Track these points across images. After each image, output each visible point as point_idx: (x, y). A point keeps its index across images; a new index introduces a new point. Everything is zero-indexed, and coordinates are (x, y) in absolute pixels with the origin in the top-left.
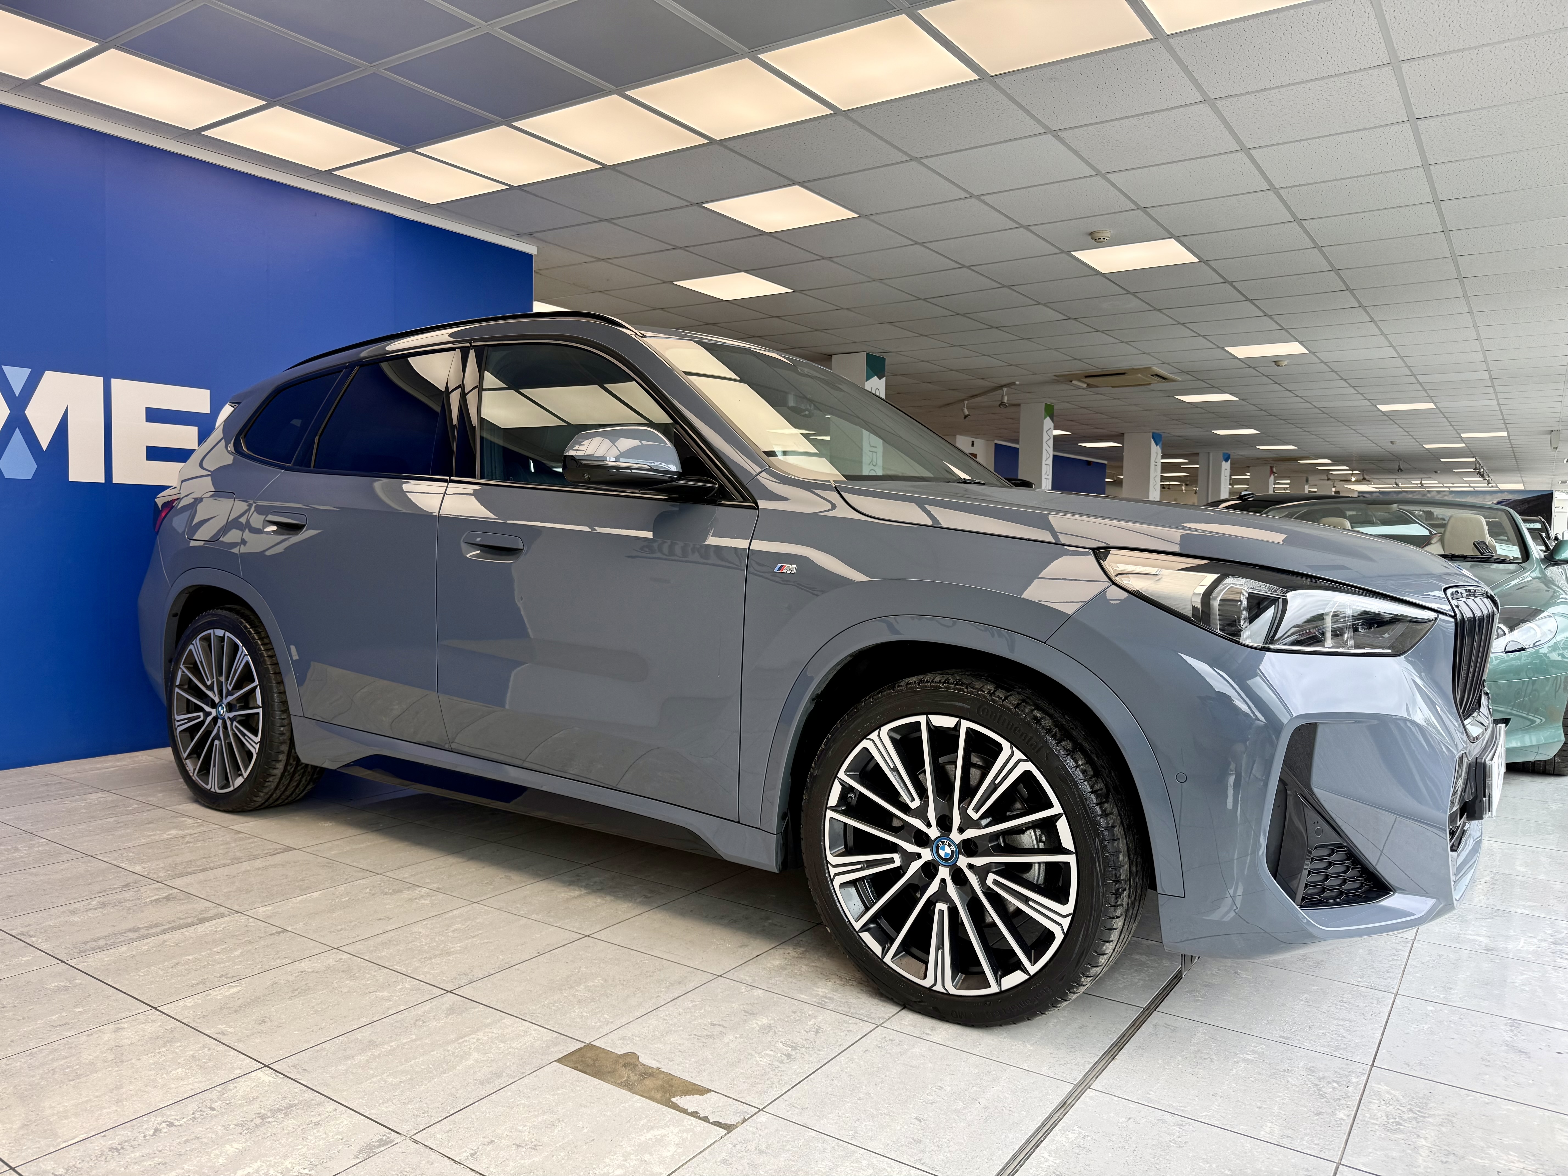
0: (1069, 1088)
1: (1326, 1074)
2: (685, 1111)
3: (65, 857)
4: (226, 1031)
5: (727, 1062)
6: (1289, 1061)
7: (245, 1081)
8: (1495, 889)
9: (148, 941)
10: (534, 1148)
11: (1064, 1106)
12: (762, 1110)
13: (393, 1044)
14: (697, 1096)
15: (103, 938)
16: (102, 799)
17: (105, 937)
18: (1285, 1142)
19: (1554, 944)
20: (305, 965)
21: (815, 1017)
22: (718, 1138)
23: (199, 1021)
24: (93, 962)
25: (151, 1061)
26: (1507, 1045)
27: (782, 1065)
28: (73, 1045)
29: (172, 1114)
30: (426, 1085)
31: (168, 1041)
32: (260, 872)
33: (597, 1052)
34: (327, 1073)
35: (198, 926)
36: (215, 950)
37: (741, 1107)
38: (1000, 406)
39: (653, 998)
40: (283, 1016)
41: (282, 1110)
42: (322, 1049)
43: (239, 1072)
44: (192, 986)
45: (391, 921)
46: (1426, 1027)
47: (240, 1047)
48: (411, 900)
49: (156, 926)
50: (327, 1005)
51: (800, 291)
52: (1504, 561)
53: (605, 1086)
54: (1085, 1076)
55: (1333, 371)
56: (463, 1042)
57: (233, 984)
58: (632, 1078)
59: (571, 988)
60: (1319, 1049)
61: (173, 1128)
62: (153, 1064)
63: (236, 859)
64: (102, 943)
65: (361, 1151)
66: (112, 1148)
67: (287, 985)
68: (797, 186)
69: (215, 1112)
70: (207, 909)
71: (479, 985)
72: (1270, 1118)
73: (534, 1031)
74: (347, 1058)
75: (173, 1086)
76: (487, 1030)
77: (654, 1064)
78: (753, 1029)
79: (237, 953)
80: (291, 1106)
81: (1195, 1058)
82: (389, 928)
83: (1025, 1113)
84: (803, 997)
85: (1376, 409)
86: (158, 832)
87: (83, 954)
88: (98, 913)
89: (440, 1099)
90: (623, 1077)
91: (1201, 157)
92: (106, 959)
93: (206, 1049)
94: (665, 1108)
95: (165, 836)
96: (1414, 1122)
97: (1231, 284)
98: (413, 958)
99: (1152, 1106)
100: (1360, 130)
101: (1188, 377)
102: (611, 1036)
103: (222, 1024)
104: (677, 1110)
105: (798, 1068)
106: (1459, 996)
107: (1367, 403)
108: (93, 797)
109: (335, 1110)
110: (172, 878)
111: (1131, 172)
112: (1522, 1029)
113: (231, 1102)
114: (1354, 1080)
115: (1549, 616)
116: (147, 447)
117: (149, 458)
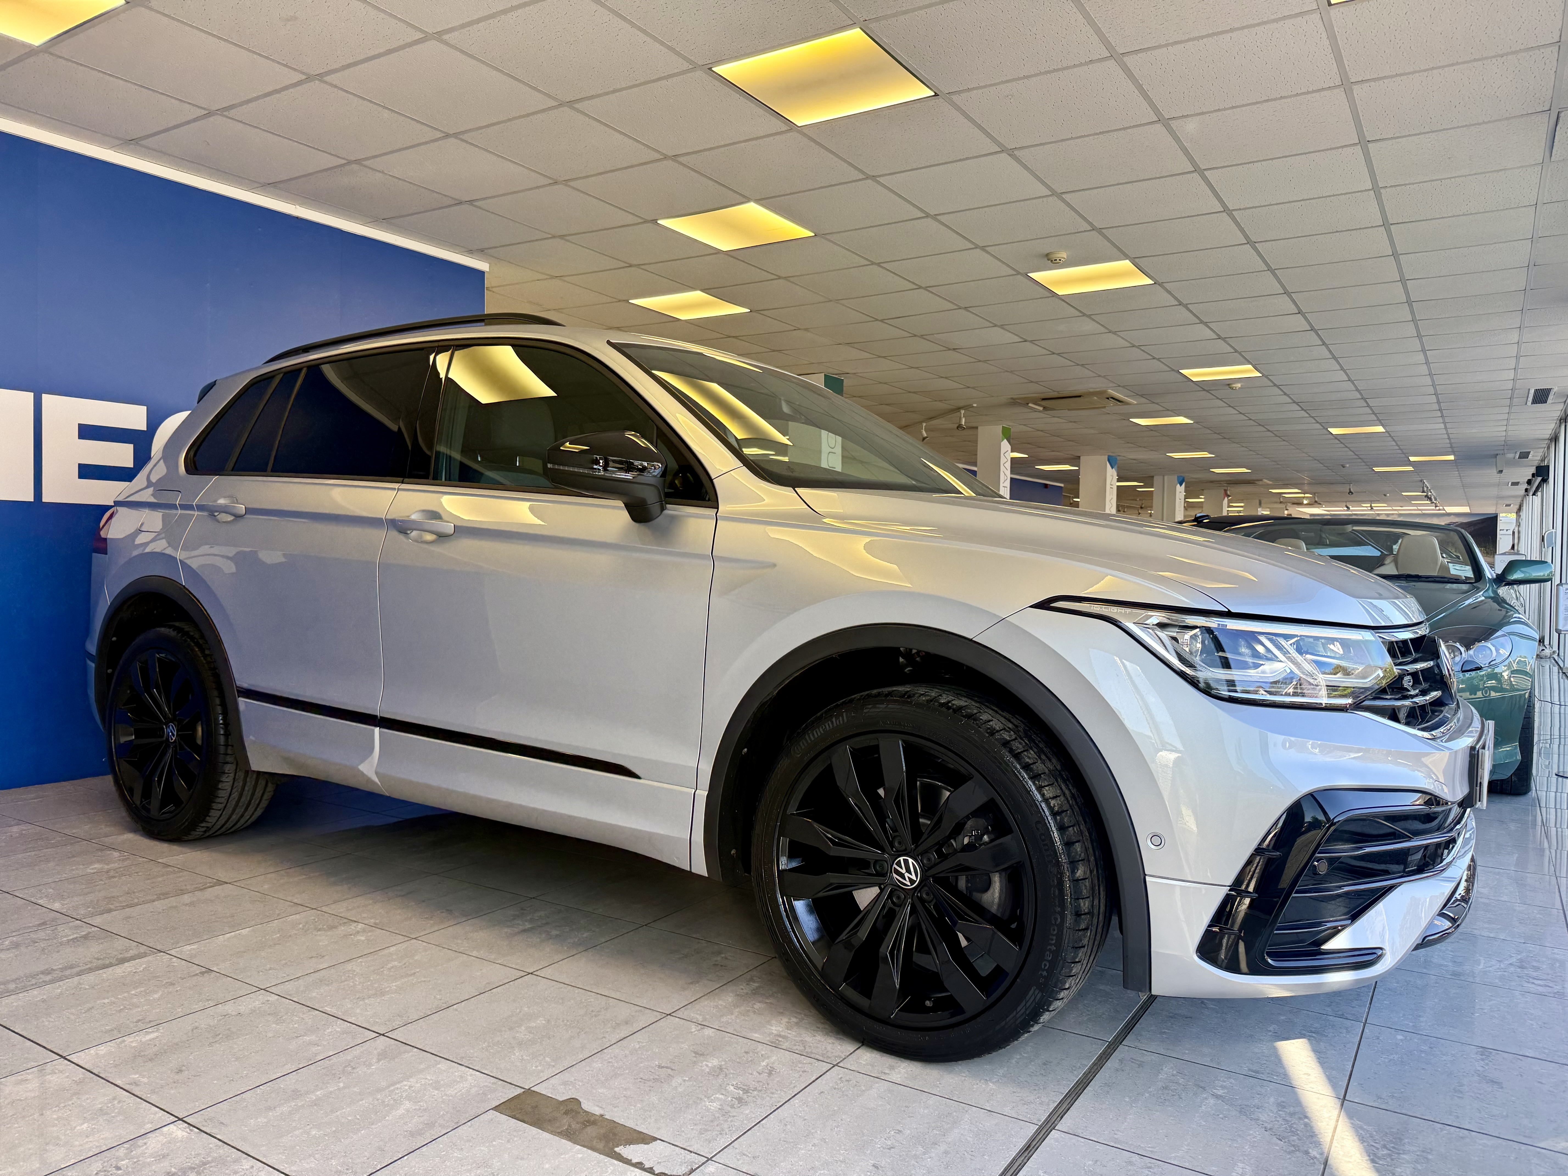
0: (1034, 1128)
1: (1297, 1109)
2: (627, 1162)
4: (140, 1081)
5: (675, 1108)
6: (1258, 1096)
7: (155, 1137)
9: (61, 983)
11: (1029, 1149)
12: (711, 1159)
13: (318, 1093)
14: (642, 1145)
15: (12, 981)
16: (24, 832)
17: (15, 980)
19: (1520, 968)
20: (228, 1008)
21: (768, 1058)
23: (110, 1071)
25: (55, 1116)
26: (1479, 1076)
27: (733, 1110)
30: (352, 1138)
31: (74, 1094)
32: (187, 908)
33: (537, 1098)
34: (246, 1126)
35: (116, 967)
36: (133, 992)
37: (689, 1157)
38: (958, 428)
39: (598, 1039)
41: (194, 1169)
42: (241, 1100)
43: (151, 1126)
44: (106, 1032)
45: (324, 959)
47: (153, 1099)
48: (345, 936)
50: (249, 1052)
52: (1456, 580)
53: (546, 1135)
54: (1049, 1116)
55: (1285, 394)
56: (394, 1090)
57: (150, 1030)
58: (573, 1126)
59: (512, 1029)
62: (57, 1119)
63: (161, 894)
67: (209, 1030)
68: (753, 203)
69: (120, 1172)
70: (128, 949)
71: (414, 1027)
72: (1241, 1158)
73: (471, 1077)
74: (268, 1109)
75: (77, 1143)
76: (420, 1076)
77: (597, 1111)
78: (703, 1071)
79: (156, 996)
80: (204, 1164)
81: (1163, 1094)
82: (321, 967)
84: (756, 1036)
85: (1328, 433)
86: (81, 866)
88: (11, 953)
89: (366, 1153)
90: (564, 1126)
91: (1156, 178)
92: (14, 1004)
93: (116, 1102)
94: (607, 1159)
95: (89, 871)
96: (1388, 1159)
97: (1186, 306)
98: (344, 999)
99: (1119, 1146)
100: (1313, 152)
101: (1143, 400)
102: (553, 1081)
103: (135, 1074)
104: (620, 1161)
105: (751, 1112)
106: (1429, 1024)
107: (1318, 426)
108: (15, 829)
109: (252, 1167)
110: (93, 915)
111: (1087, 192)
112: (1493, 1057)
113: (138, 1161)
114: (1326, 1115)
115: (1503, 636)
116: (80, 465)
117: (81, 476)
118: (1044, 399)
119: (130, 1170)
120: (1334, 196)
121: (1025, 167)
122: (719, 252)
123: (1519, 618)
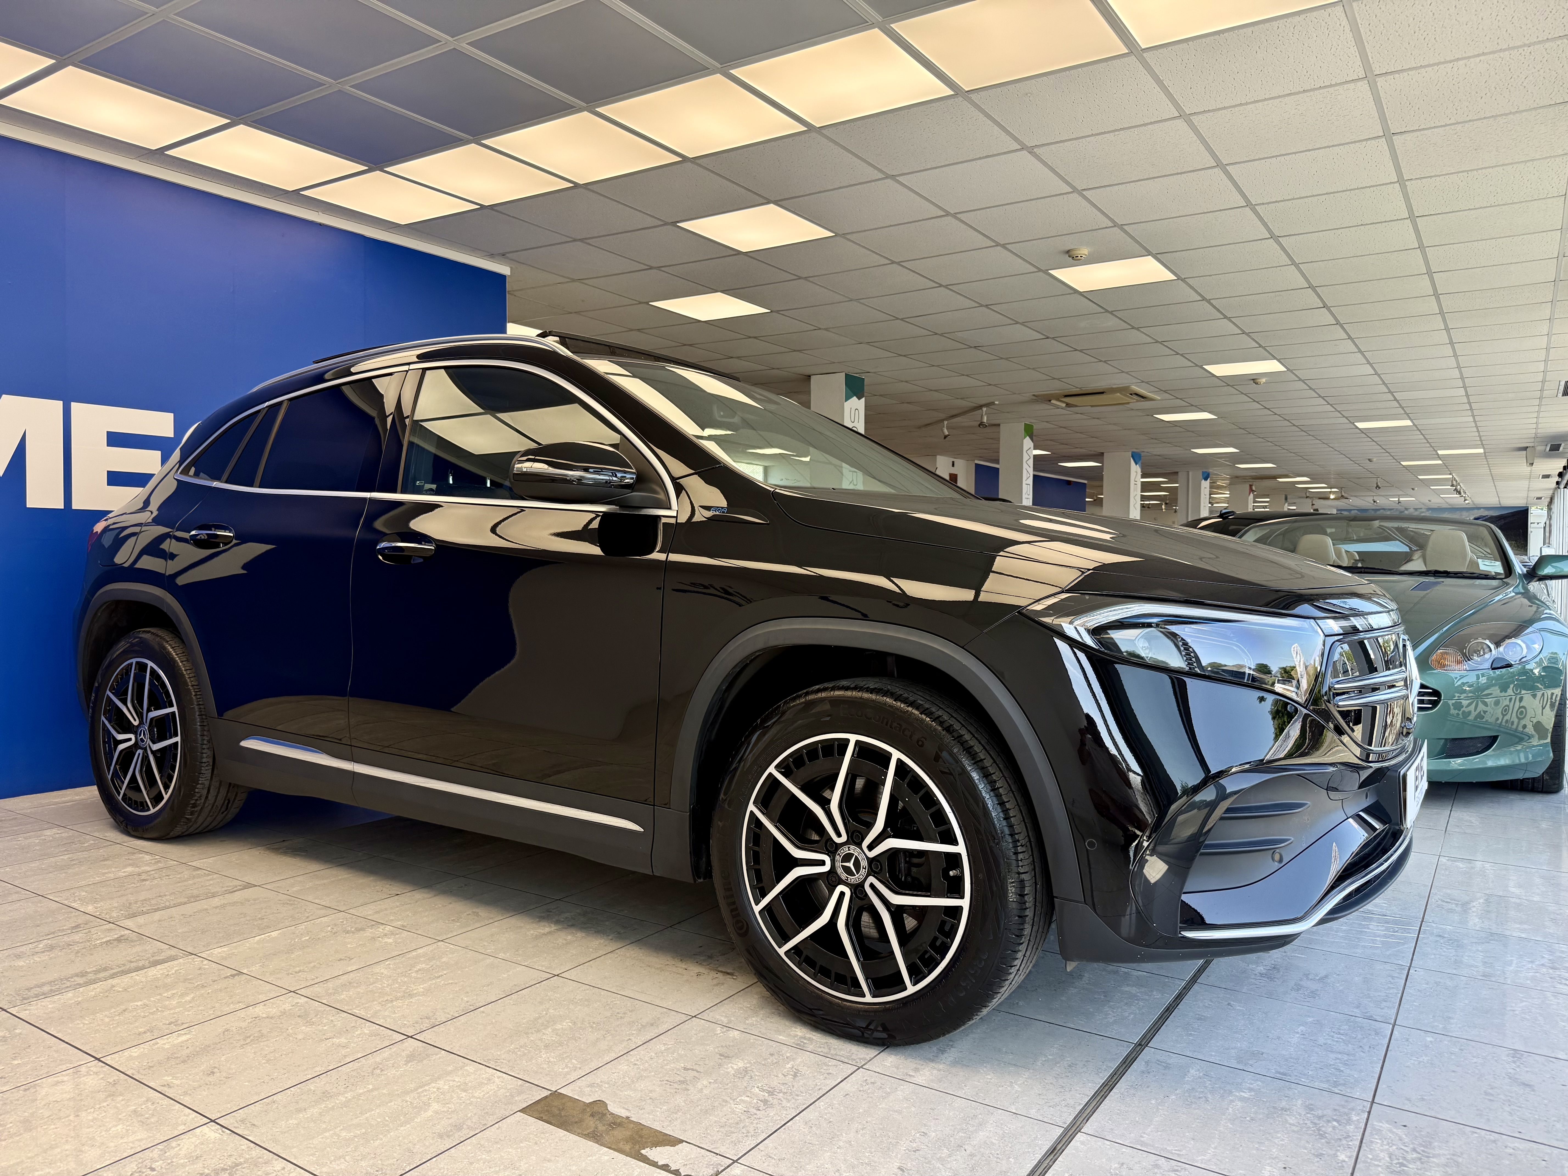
0: (1059, 1131)
1: (1325, 1112)
2: (654, 1164)
3: (15, 897)
4: (172, 1082)
5: (701, 1110)
6: (1287, 1098)
7: (189, 1138)
8: (1489, 912)
9: (95, 986)
11: (1054, 1152)
12: (736, 1161)
13: (349, 1095)
14: (668, 1148)
15: (48, 983)
16: (57, 836)
17: (50, 983)
19: (1552, 968)
20: (259, 1010)
21: (794, 1060)
23: (144, 1072)
24: (35, 1011)
25: (90, 1118)
26: (1510, 1078)
27: (758, 1112)
28: (7, 1101)
30: (381, 1139)
31: (109, 1096)
32: (218, 911)
33: (564, 1101)
34: (277, 1128)
35: (149, 969)
36: (165, 995)
37: (714, 1159)
38: (979, 426)
39: (624, 1040)
40: (233, 1066)
41: (227, 1170)
42: (273, 1102)
43: (184, 1127)
44: (139, 1034)
45: (352, 961)
46: (1426, 1059)
47: (186, 1100)
48: (373, 939)
49: (105, 969)
50: (280, 1054)
51: (777, 312)
52: (1486, 577)
53: (572, 1138)
54: (1075, 1118)
55: (1311, 389)
56: (422, 1092)
57: (182, 1032)
58: (600, 1128)
59: (538, 1031)
60: (1316, 1085)
62: (92, 1121)
63: (192, 897)
64: (46, 989)
67: (240, 1032)
68: (772, 205)
69: (155, 1172)
70: (160, 951)
71: (442, 1029)
72: (1268, 1161)
73: (499, 1079)
74: (299, 1111)
75: (112, 1144)
76: (448, 1078)
77: (623, 1113)
78: (728, 1073)
79: (188, 998)
80: (237, 1165)
81: (1190, 1096)
82: (350, 969)
83: (1013, 1161)
84: (781, 1038)
85: (1354, 427)
86: (113, 870)
87: (25, 1001)
88: (45, 957)
89: (395, 1154)
90: (590, 1128)
91: (1178, 174)
92: (50, 1006)
93: (150, 1103)
94: (634, 1162)
95: (121, 874)
96: (1418, 1163)
97: (1209, 301)
98: (373, 1001)
99: (1145, 1149)
100: (1336, 146)
101: (1167, 396)
102: (579, 1083)
103: (168, 1076)
104: (647, 1163)
105: (775, 1115)
106: (1459, 1025)
107: (1345, 420)
108: (48, 833)
109: (284, 1168)
110: (125, 918)
111: (1108, 188)
112: (1524, 1060)
113: (172, 1162)
114: (1355, 1118)
115: (1533, 632)
116: (109, 472)
117: (110, 483)
118: (1066, 396)
119: (164, 1171)
120: (1358, 189)
121: (1046, 164)
122: (738, 253)
123: (1550, 614)
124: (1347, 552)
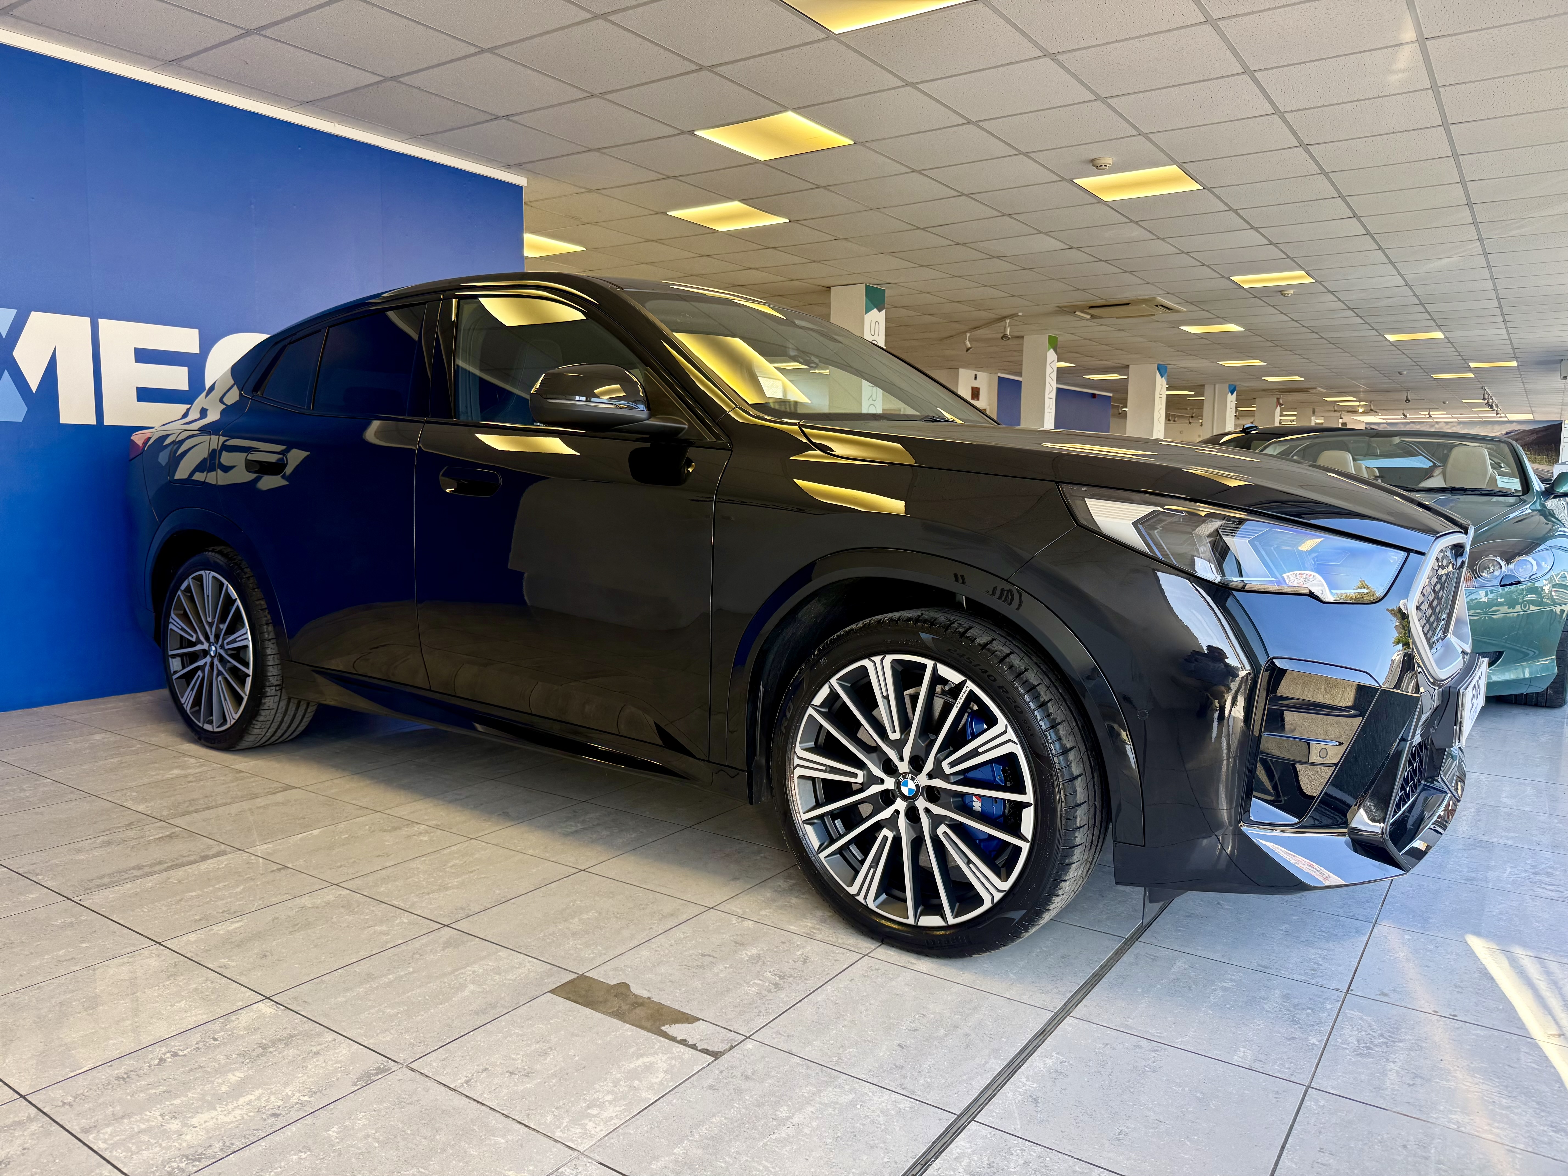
0: (1049, 1015)
1: (1301, 1001)
2: (673, 1039)
3: (71, 796)
4: (228, 964)
5: (717, 992)
6: (1265, 989)
7: (247, 1013)
8: (1479, 820)
9: (151, 878)
10: (527, 1076)
11: (1044, 1034)
12: (749, 1037)
13: (391, 976)
14: (686, 1025)
15: (107, 875)
16: (106, 740)
17: (109, 875)
18: (1256, 1066)
19: (1533, 874)
20: (306, 901)
21: (803, 947)
22: (705, 1065)
23: (201, 955)
24: (97, 899)
25: (156, 994)
26: (1480, 973)
27: (769, 994)
28: (79, 979)
29: (176, 1044)
30: (422, 1015)
31: (172, 975)
32: (261, 810)
33: (590, 983)
34: (326, 1005)
35: (201, 863)
36: (217, 886)
37: (729, 1035)
38: (1002, 338)
39: (645, 929)
40: (283, 950)
41: (283, 1040)
42: (323, 982)
43: (242, 1003)
44: (196, 921)
45: (390, 857)
46: (1402, 955)
47: (242, 980)
48: (409, 837)
49: (160, 863)
50: (326, 939)
51: (797, 222)
52: (1504, 493)
53: (598, 1015)
54: (1065, 1004)
55: (1340, 300)
56: (459, 974)
57: (235, 920)
58: (624, 1008)
59: (566, 921)
60: (1295, 977)
61: (177, 1058)
62: (158, 997)
63: (237, 797)
64: (106, 880)
65: (359, 1079)
66: (119, 1077)
67: (288, 920)
68: (791, 112)
69: (218, 1042)
70: (210, 847)
71: (475, 919)
72: (1244, 1044)
73: (529, 963)
74: (346, 990)
75: (177, 1018)
76: (482, 962)
77: (645, 994)
78: (742, 959)
79: (238, 890)
80: (292, 1036)
81: (1174, 986)
82: (388, 864)
83: (1005, 1040)
84: (792, 928)
85: (1384, 339)
86: (161, 772)
87: (88, 891)
88: (102, 851)
89: (436, 1029)
90: (615, 1007)
91: (1204, 81)
92: (111, 896)
93: (209, 982)
94: (654, 1037)
95: (168, 776)
96: (1384, 1047)
97: (1235, 211)
98: (410, 893)
99: (1129, 1032)
100: (1367, 51)
101: (1193, 308)
102: (604, 967)
103: (224, 958)
104: (667, 1038)
105: (785, 997)
106: (1437, 925)
107: (1374, 333)
108: (98, 737)
109: (335, 1040)
110: (175, 816)
111: (1132, 96)
113: (232, 1033)
114: (1329, 1007)
115: (1546, 549)
116: (137, 388)
117: (140, 399)
118: (1091, 307)
120: (1390, 96)
121: (1069, 72)
122: (756, 162)
123: (1564, 532)
124: (1367, 468)
